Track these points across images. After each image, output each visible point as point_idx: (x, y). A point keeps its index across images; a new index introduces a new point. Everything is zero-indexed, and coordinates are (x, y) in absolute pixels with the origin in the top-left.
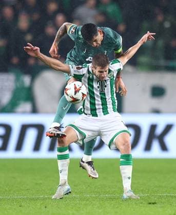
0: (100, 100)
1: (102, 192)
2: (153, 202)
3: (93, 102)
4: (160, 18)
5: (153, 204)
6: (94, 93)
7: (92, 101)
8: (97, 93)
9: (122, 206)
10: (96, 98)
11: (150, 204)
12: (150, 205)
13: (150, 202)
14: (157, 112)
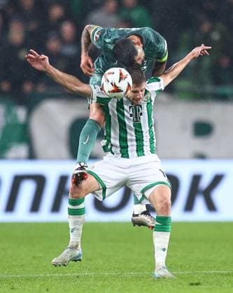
0: (133, 133)
1: (125, 268)
2: (196, 282)
3: (124, 136)
4: (206, 27)
5: (197, 284)
6: (125, 124)
7: (122, 134)
8: (130, 123)
9: (153, 287)
10: (128, 130)
11: (192, 284)
12: (192, 287)
13: (192, 282)
14: (201, 157)
